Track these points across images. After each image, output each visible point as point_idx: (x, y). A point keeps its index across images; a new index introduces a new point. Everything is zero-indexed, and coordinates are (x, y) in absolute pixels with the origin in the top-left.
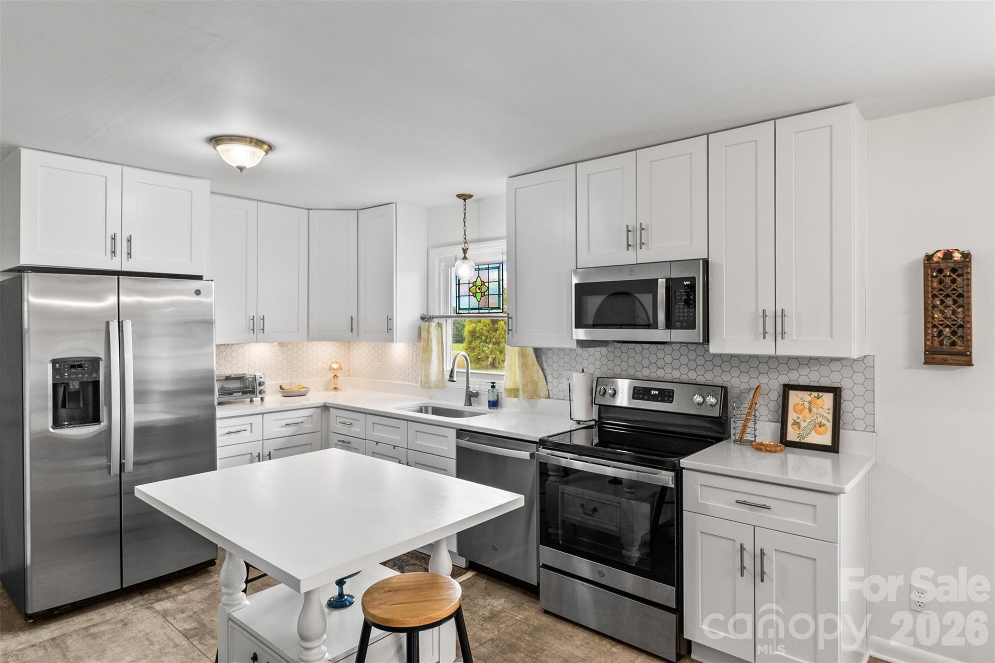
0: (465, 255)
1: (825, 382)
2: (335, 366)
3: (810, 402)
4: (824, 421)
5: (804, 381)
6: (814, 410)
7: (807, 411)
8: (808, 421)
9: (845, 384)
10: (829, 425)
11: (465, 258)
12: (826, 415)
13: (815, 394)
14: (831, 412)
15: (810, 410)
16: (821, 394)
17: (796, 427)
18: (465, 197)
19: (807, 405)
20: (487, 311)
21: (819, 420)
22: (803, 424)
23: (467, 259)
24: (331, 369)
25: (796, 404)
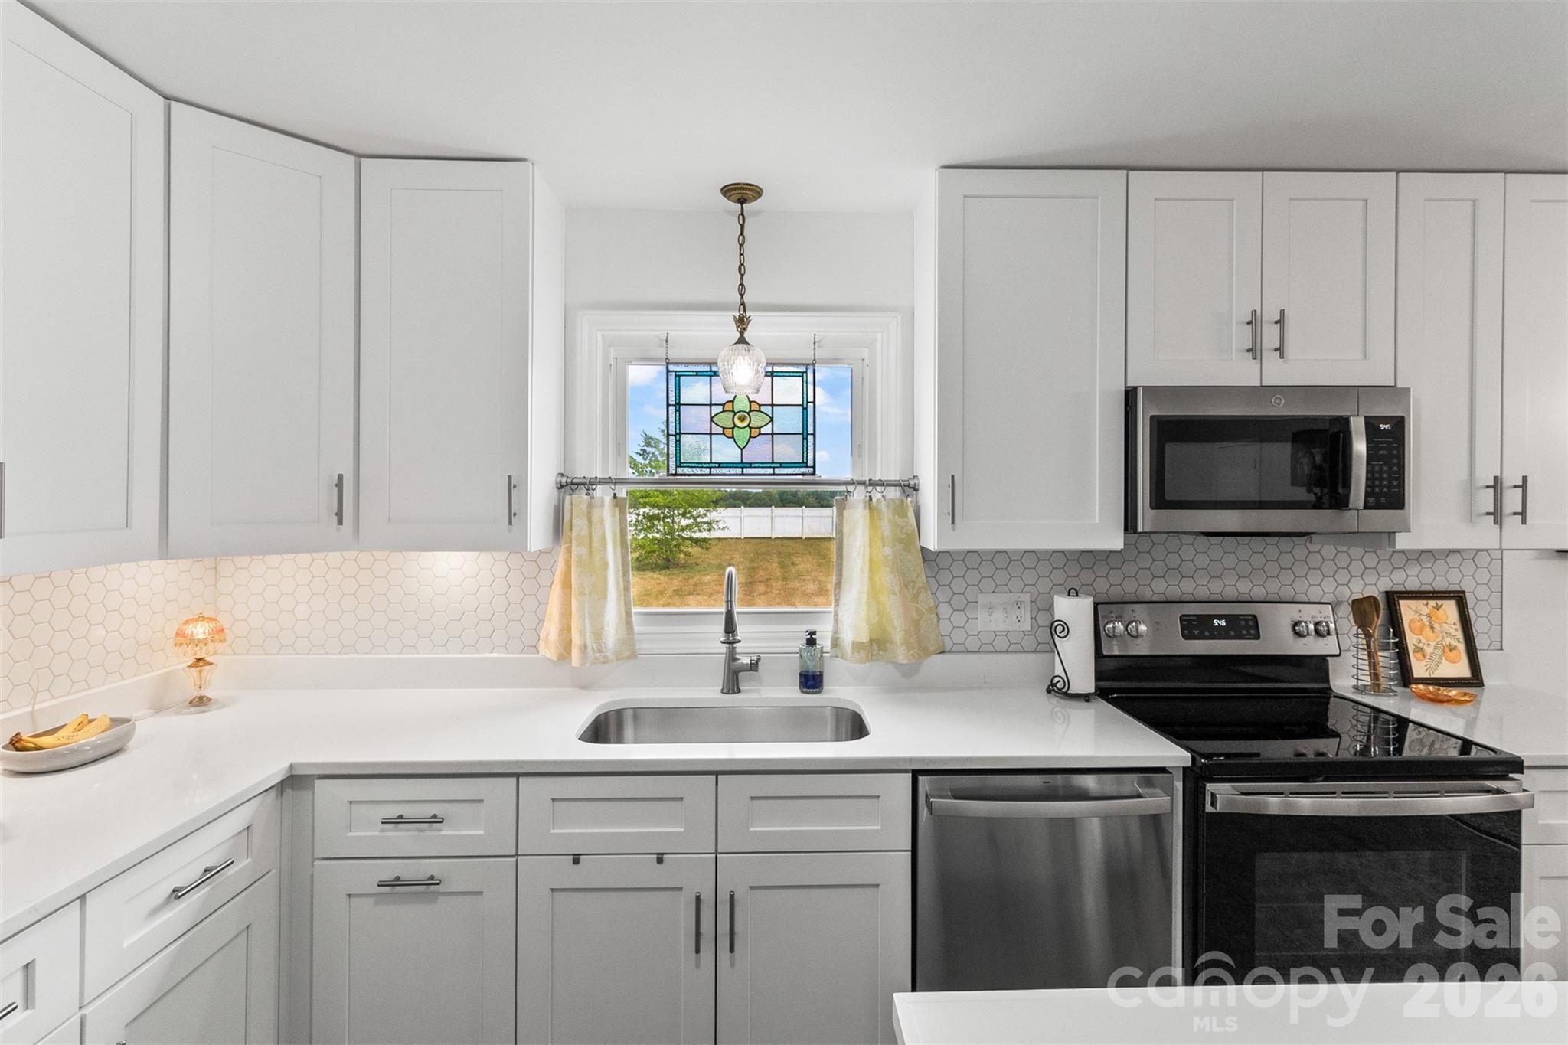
0: (742, 334)
1: (1440, 585)
2: (200, 631)
3: (1429, 616)
4: (1454, 643)
5: (1413, 585)
6: (1436, 626)
7: (1428, 629)
8: (1433, 644)
9: (1467, 586)
10: (1461, 647)
11: (742, 340)
12: (1453, 632)
13: (1432, 603)
14: (1459, 626)
15: (1432, 628)
16: (1440, 602)
17: (1419, 655)
18: (741, 193)
19: (1425, 620)
20: (770, 471)
21: (1448, 640)
22: (1429, 650)
23: (746, 343)
24: (182, 638)
25: (1412, 621)
